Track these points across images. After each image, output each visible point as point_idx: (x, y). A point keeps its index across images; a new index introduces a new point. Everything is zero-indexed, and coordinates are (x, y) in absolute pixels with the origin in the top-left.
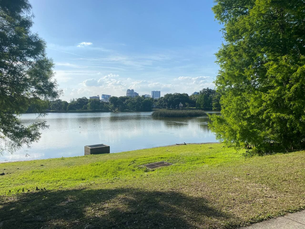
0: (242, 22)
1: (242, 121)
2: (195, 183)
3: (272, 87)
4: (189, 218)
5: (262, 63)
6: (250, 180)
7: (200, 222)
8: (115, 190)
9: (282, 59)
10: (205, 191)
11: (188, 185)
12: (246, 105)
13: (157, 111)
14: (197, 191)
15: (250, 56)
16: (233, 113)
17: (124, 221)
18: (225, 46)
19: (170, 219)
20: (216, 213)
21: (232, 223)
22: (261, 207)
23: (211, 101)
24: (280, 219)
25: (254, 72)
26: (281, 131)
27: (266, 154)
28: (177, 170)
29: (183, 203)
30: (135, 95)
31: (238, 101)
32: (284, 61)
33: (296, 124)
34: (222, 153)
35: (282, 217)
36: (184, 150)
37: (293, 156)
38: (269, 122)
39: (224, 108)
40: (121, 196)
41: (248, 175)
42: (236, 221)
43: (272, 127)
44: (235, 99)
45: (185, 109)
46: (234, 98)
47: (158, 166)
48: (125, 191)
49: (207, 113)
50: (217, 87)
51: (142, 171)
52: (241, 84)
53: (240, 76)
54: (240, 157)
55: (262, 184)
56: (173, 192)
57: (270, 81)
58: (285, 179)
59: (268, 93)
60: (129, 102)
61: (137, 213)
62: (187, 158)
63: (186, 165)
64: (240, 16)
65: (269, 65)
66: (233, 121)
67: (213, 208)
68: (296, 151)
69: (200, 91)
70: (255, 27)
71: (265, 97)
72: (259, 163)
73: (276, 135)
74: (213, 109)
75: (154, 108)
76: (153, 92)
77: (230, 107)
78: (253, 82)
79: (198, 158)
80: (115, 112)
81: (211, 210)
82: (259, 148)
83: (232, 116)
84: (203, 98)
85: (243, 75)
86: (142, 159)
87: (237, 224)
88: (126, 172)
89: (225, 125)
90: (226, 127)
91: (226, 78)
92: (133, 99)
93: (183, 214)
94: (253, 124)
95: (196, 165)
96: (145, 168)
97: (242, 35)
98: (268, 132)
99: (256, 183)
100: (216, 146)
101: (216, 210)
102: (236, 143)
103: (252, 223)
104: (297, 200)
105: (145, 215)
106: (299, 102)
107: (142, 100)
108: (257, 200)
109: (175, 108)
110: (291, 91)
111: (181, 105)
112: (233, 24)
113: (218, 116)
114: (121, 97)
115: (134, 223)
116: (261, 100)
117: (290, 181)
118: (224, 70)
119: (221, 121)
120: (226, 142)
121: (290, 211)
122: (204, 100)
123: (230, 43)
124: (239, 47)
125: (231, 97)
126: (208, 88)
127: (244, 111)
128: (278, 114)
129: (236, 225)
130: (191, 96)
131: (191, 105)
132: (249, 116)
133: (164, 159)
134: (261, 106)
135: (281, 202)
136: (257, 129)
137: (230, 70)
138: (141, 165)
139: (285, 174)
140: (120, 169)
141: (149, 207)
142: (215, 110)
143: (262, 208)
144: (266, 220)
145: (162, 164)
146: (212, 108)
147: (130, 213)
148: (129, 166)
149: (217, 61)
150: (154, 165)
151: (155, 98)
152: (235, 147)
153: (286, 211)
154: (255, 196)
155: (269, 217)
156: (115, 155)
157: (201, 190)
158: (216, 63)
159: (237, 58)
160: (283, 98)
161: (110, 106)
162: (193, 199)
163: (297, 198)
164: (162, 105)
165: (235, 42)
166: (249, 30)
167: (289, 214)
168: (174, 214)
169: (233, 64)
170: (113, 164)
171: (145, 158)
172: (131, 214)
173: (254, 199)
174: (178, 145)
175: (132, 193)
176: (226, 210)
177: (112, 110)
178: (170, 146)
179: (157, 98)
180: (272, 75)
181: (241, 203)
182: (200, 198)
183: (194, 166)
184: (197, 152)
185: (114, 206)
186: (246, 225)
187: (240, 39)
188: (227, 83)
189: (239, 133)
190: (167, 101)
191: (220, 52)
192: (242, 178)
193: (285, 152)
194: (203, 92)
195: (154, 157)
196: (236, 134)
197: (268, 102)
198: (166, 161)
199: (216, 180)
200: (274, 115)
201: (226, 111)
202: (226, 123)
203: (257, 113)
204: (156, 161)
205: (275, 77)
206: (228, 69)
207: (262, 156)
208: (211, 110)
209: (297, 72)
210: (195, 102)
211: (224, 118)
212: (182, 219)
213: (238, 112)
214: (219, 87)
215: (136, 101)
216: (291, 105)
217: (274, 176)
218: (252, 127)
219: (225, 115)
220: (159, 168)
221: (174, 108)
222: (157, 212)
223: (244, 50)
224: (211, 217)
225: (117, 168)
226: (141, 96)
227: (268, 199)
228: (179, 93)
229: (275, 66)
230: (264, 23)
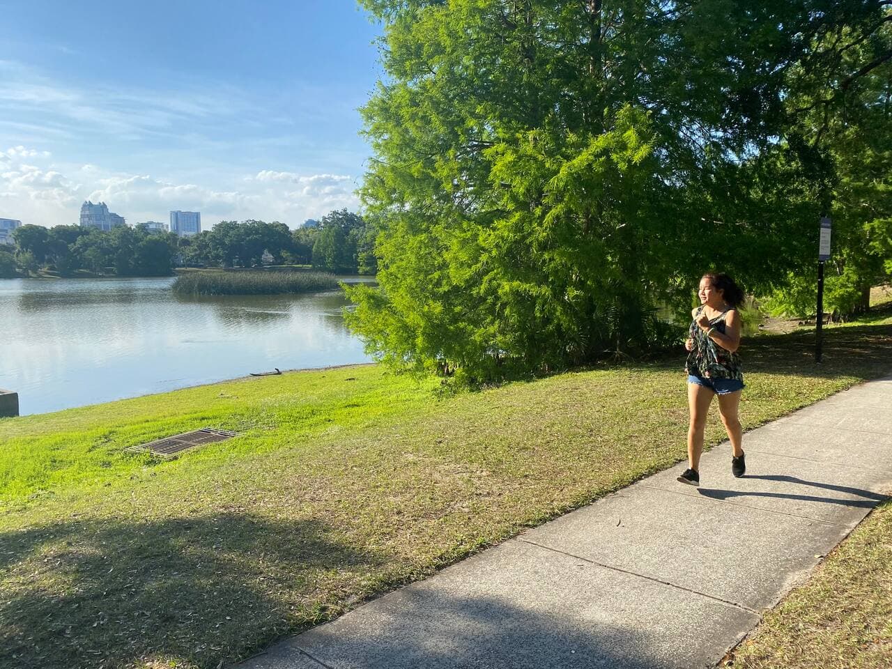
0: (429, 24)
1: (430, 302)
2: (296, 480)
3: (502, 214)
4: (272, 583)
5: (482, 146)
6: (443, 455)
7: (304, 588)
8: (29, 532)
9: (526, 140)
10: (323, 499)
11: (275, 488)
12: (440, 259)
13: (188, 275)
14: (301, 502)
15: (451, 125)
16: (409, 280)
17: (57, 625)
18: (385, 89)
19: (215, 593)
20: (349, 556)
21: (391, 575)
22: (465, 522)
23: (354, 247)
24: (507, 545)
25: (461, 170)
26: (522, 327)
27: (488, 386)
28: (250, 450)
29: (256, 543)
30: (110, 223)
31: (420, 248)
32: (532, 144)
33: (555, 310)
34: (380, 391)
35: (512, 540)
36: (275, 389)
37: (546, 386)
38: (494, 304)
39: (387, 267)
40: (48, 550)
41: (441, 442)
42: (402, 568)
43: (500, 316)
44: (414, 241)
45: (280, 270)
46: (410, 240)
47: (191, 442)
48: (68, 532)
49: (341, 281)
50: (365, 207)
51: (138, 463)
52: (428, 202)
53: (426, 177)
54: (427, 397)
55: (472, 462)
56: (230, 513)
57: (499, 198)
58: (525, 444)
59: (494, 229)
60: (91, 246)
61: (106, 596)
62: (281, 413)
63: (278, 431)
64: (426, 7)
65: (497, 153)
66: (406, 304)
67: (343, 544)
68: (553, 375)
69: (324, 218)
70: (462, 43)
71: (486, 238)
72: (468, 410)
73: (509, 338)
74: (360, 271)
75: (178, 266)
76: (177, 216)
77: (401, 263)
78: (458, 197)
79: (313, 411)
80: (40, 278)
81: (337, 550)
82: (469, 372)
83: (406, 287)
84: (332, 239)
85: (433, 175)
86: (136, 426)
87: (402, 575)
88: (79, 473)
89: (387, 312)
90: (391, 320)
91: (390, 183)
92: (104, 236)
93: (256, 574)
94: (458, 309)
95: (306, 431)
96: (146, 453)
97: (430, 62)
98: (492, 329)
99: (457, 461)
100: (365, 373)
101: (350, 549)
102: (415, 363)
103: (439, 568)
104: (548, 493)
105: (131, 596)
106: (562, 254)
107: (137, 240)
108: (455, 507)
109: (248, 266)
110: (545, 226)
111: (268, 257)
112: (408, 28)
113: (370, 291)
114: (59, 227)
115: (95, 625)
116: (477, 245)
117: (534, 449)
118: (383, 159)
119: (378, 303)
120: (390, 361)
121: (530, 523)
122: (335, 245)
123: (398, 82)
124: (422, 94)
125: (403, 237)
126: (345, 211)
127: (436, 275)
128: (516, 283)
129: (400, 579)
130: (297, 230)
131: (297, 258)
132: (446, 289)
133: (210, 421)
134: (477, 261)
135: (512, 504)
136: (466, 324)
137: (401, 160)
138: (133, 447)
139: (525, 432)
140: (55, 463)
141: (146, 570)
142: (366, 274)
143: (466, 524)
144: (474, 553)
145: (205, 436)
146: (358, 267)
147: (80, 599)
148: (90, 451)
149: (365, 131)
150: (175, 443)
151: (183, 234)
152: (413, 372)
153: (520, 525)
154: (454, 494)
155: (482, 546)
156: (39, 422)
157: (313, 499)
158: (362, 136)
159: (417, 127)
160: (528, 241)
161: (17, 256)
162: (286, 527)
163: (547, 488)
164: (207, 258)
165: (412, 79)
166: (449, 50)
167: (529, 531)
168: (229, 578)
169: (407, 144)
170: (31, 451)
171: (147, 424)
172: (84, 599)
173: (449, 505)
174: (257, 377)
175: (89, 537)
176: (377, 542)
177: (26, 270)
178: (230, 381)
179: (191, 234)
180: (502, 180)
181: (415, 520)
182: (309, 521)
183: (302, 432)
184: (311, 392)
185: (23, 584)
186: (425, 575)
187: (425, 73)
188: (393, 196)
189: (423, 334)
190: (223, 244)
191: (372, 104)
192: (425, 452)
193: (529, 379)
194: (332, 221)
195: (177, 419)
196: (415, 337)
197: (494, 253)
198: (218, 427)
199: (356, 466)
200: (506, 287)
201: (391, 274)
202: (390, 307)
203: (467, 281)
204: (184, 429)
205: (509, 186)
206: (393, 155)
207: (479, 390)
208: (355, 273)
209: (559, 175)
210: (309, 250)
211: (385, 296)
212: (250, 587)
213: (421, 277)
214: (371, 206)
215: (115, 242)
216: (544, 261)
217: (501, 440)
218: (455, 320)
219: (388, 287)
220: (191, 449)
221: (245, 265)
222: (175, 578)
223: (436, 104)
224: (335, 570)
225: (47, 463)
226: (133, 228)
227: (482, 499)
228: (260, 222)
229: (510, 157)
230: (483, 35)
